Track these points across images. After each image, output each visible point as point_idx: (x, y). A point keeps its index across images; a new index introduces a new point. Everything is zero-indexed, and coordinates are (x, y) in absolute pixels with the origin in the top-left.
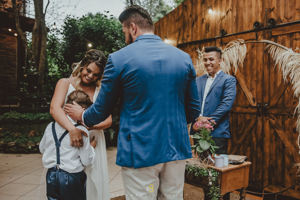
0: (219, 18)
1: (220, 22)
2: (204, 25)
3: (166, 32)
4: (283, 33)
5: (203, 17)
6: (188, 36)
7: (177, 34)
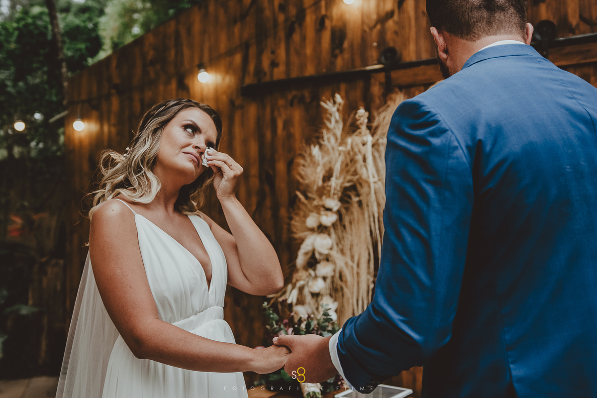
0: (374, 17)
1: (379, 27)
2: (326, 36)
3: (202, 51)
4: (584, 61)
5: (323, 12)
6: (274, 64)
7: (238, 58)
